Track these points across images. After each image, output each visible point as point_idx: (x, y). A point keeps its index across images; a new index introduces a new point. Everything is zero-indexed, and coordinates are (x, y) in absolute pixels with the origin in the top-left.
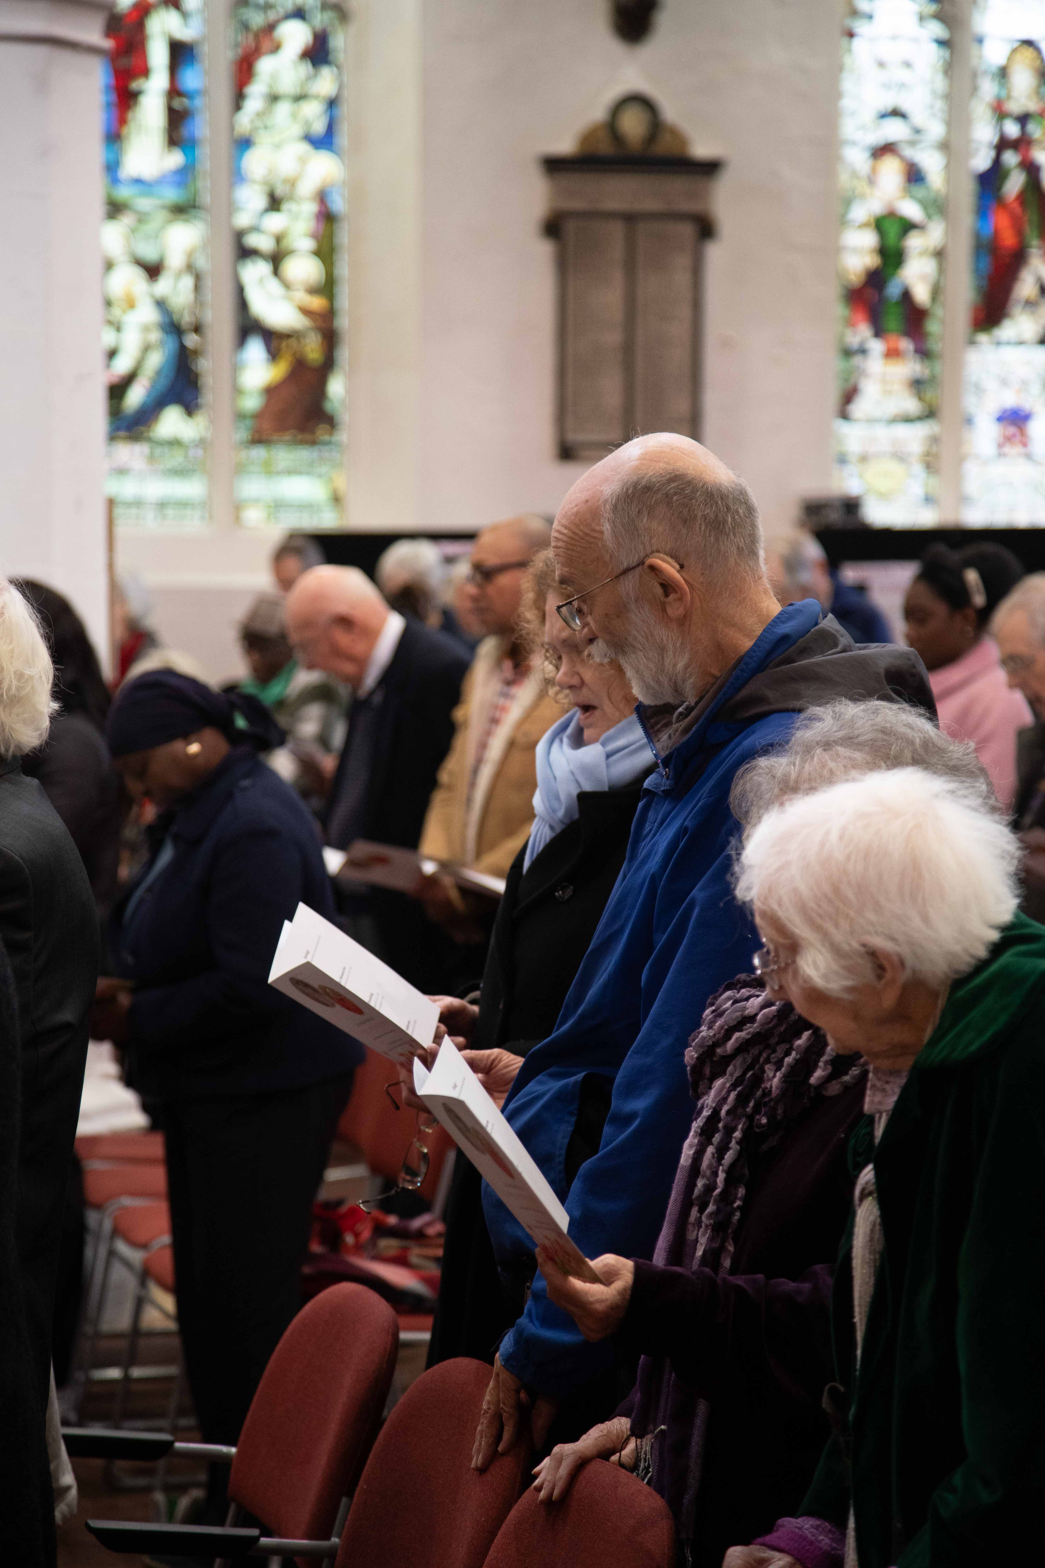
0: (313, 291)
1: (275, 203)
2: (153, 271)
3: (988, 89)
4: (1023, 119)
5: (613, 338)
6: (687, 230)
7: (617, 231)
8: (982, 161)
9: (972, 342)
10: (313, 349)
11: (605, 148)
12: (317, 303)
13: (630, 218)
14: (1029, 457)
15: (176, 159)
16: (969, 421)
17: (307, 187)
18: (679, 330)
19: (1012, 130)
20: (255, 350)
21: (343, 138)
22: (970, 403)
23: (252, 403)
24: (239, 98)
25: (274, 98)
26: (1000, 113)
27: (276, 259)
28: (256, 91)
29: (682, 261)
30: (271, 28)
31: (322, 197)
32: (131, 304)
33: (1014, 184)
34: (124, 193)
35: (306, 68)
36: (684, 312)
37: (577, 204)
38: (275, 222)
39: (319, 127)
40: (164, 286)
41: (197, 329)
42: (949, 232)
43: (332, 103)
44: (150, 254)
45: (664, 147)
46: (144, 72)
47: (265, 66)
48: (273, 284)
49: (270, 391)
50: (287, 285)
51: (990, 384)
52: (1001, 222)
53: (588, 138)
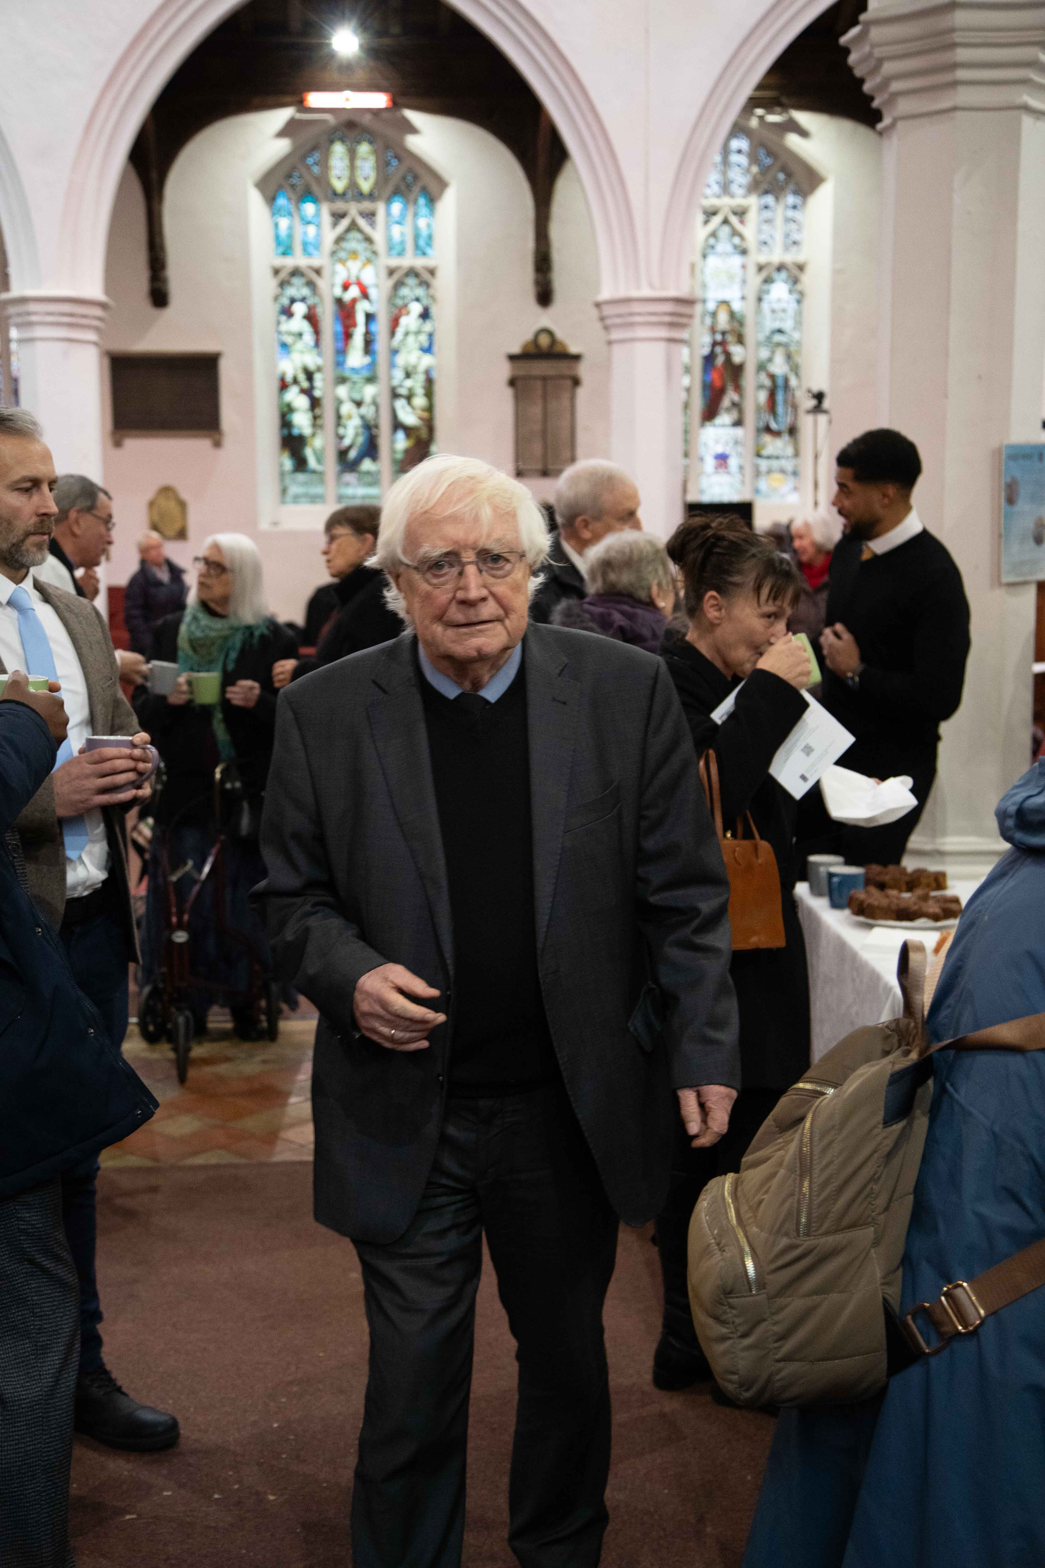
0: (424, 410)
1: (408, 375)
2: (359, 404)
3: (708, 321)
4: (724, 333)
5: (538, 427)
6: (569, 383)
7: (539, 384)
8: (706, 351)
9: (702, 425)
10: (424, 434)
11: (532, 350)
12: (425, 415)
13: (545, 379)
14: (729, 473)
15: (367, 360)
16: (701, 459)
17: (422, 368)
18: (565, 423)
19: (719, 337)
20: (400, 435)
21: (435, 348)
22: (702, 450)
23: (399, 456)
24: (393, 333)
25: (407, 334)
26: (713, 330)
27: (409, 398)
28: (400, 332)
29: (566, 395)
30: (406, 306)
31: (427, 372)
32: (350, 417)
33: (720, 360)
34: (347, 374)
35: (421, 321)
36: (568, 416)
37: (522, 373)
38: (409, 383)
39: (426, 344)
40: (364, 410)
41: (377, 426)
42: (692, 381)
43: (431, 336)
44: (357, 397)
45: (557, 349)
46: (354, 325)
47: (403, 321)
48: (408, 409)
49: (407, 451)
50: (413, 408)
51: (711, 443)
52: (715, 376)
53: (526, 346)
